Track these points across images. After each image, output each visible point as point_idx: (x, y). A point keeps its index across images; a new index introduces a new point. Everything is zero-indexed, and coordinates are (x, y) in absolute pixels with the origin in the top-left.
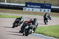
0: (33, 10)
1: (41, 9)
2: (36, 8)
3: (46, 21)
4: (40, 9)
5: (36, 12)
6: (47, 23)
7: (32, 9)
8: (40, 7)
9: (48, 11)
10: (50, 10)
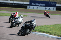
0: (37, 8)
4: (45, 7)
5: (41, 10)
7: (36, 7)
9: (53, 9)
10: (55, 8)
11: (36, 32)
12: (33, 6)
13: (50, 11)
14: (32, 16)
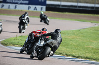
0: (16, 7)
1: (30, 6)
2: (21, 4)
3: (22, 27)
5: (22, 11)
6: (23, 31)
7: (14, 5)
8: (27, 2)
9: (42, 9)
10: (44, 7)
11: (13, 47)
12: (8, 4)
13: (36, 12)
14: (7, 21)
